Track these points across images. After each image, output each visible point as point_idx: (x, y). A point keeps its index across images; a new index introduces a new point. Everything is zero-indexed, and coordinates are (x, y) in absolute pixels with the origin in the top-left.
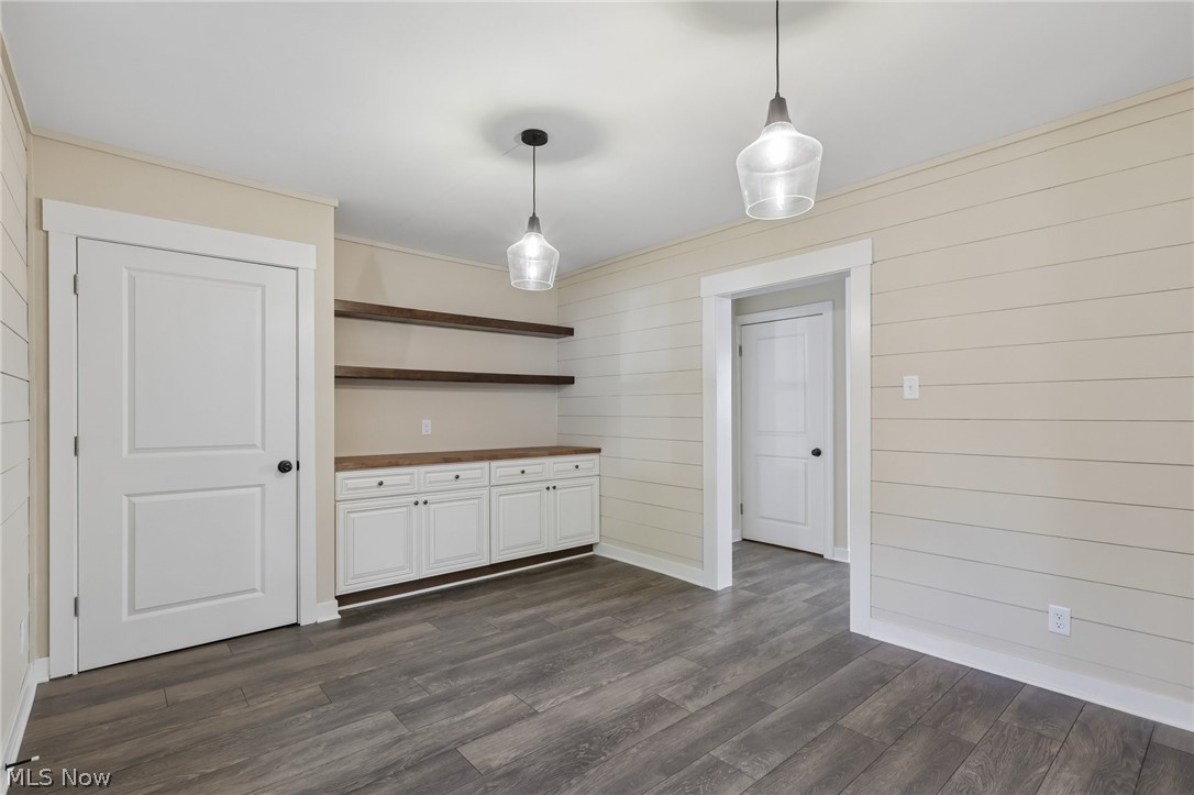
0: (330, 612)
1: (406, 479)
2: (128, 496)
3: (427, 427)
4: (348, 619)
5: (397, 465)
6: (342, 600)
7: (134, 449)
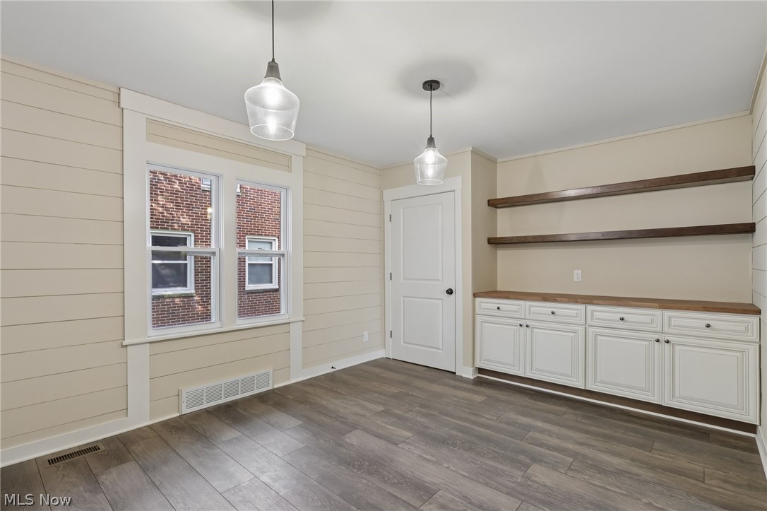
0: (468, 373)
1: (515, 308)
2: (404, 297)
3: (577, 275)
4: (478, 382)
5: (508, 298)
6: (481, 370)
7: (404, 279)
